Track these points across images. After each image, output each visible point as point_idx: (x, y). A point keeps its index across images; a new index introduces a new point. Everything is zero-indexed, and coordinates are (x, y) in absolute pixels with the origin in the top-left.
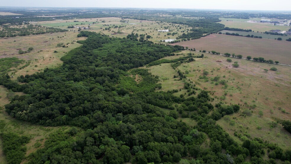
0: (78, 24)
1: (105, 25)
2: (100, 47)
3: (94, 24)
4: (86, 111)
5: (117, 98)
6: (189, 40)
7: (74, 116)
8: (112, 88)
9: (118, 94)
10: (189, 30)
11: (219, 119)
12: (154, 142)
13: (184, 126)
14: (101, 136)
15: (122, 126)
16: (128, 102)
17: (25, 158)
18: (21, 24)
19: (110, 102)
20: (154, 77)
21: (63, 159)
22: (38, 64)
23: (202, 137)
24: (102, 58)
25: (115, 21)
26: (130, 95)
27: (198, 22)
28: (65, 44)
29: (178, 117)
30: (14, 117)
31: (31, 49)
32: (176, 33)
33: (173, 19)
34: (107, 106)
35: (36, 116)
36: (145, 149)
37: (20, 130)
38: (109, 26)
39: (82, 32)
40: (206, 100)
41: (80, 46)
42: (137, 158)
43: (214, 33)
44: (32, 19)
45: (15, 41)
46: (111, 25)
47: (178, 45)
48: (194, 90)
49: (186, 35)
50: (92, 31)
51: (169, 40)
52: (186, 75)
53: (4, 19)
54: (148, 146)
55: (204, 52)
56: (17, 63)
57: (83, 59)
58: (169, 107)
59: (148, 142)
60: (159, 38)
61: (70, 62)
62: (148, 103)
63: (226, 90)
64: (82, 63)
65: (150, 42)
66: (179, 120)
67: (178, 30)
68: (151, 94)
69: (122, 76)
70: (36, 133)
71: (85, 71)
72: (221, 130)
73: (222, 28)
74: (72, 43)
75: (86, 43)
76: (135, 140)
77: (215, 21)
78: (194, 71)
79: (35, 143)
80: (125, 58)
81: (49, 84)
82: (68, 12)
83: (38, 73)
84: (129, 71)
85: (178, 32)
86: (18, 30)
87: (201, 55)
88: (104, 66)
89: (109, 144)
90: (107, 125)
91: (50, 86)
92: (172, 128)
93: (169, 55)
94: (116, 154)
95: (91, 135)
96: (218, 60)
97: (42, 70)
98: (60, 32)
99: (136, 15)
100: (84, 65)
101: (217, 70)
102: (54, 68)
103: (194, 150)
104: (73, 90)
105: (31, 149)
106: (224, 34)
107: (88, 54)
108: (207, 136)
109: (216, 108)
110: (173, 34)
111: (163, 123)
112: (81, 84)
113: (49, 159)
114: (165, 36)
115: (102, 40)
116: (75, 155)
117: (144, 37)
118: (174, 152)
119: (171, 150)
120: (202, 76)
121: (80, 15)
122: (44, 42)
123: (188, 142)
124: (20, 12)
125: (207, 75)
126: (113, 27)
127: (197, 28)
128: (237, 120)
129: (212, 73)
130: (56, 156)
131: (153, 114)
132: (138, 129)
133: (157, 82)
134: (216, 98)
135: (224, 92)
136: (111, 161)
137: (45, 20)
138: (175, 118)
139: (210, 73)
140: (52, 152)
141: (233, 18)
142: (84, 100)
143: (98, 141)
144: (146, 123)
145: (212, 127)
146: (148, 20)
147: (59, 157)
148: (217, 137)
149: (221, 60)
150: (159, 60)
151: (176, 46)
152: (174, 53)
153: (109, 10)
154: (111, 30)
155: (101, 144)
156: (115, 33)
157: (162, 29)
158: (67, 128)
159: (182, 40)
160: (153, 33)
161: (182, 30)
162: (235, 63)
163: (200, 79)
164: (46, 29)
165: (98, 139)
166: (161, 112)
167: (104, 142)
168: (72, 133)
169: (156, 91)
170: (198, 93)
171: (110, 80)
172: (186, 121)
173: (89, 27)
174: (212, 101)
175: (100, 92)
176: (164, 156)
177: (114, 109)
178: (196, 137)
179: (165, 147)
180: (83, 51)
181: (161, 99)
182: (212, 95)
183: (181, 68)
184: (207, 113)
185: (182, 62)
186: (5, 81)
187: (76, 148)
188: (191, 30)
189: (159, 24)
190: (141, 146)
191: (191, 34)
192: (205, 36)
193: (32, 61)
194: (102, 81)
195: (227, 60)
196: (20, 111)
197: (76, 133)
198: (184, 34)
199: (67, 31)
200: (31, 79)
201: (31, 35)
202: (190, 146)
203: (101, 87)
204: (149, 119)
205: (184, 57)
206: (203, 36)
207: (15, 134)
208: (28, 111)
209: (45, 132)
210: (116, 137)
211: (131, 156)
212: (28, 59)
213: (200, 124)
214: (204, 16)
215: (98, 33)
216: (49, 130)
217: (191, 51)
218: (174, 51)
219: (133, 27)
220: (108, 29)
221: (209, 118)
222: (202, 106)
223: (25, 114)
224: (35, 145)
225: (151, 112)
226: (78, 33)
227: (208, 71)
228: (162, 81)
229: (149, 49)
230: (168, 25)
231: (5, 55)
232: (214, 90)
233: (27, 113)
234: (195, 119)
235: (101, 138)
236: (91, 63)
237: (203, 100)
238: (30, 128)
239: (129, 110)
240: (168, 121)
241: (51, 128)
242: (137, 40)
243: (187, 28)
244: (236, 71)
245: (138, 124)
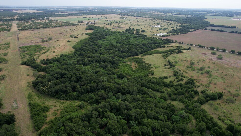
0: (86, 20)
1: (108, 21)
2: (103, 38)
3: (99, 20)
4: (92, 90)
5: (117, 81)
6: (178, 34)
7: (83, 93)
8: (113, 72)
9: (118, 77)
10: (178, 26)
11: (204, 104)
12: (147, 119)
13: (173, 107)
14: (104, 111)
15: (121, 104)
16: (126, 84)
17: (46, 123)
18: (44, 19)
19: (112, 84)
20: (148, 65)
21: (74, 126)
22: (55, 51)
23: (188, 118)
24: (105, 48)
25: (116, 17)
26: (128, 79)
27: (186, 20)
28: (76, 35)
29: (168, 99)
30: (38, 91)
31: (50, 39)
32: (167, 29)
33: (164, 17)
34: (109, 87)
35: (54, 91)
36: (139, 124)
37: (42, 101)
38: (110, 21)
39: (89, 26)
40: (192, 86)
41: (88, 37)
42: (132, 131)
43: (201, 29)
44: (52, 16)
45: (39, 32)
46: (112, 21)
47: (168, 38)
48: (182, 77)
49: (175, 30)
50: (97, 26)
51: (160, 34)
52: (175, 64)
53: (32, 15)
54: (142, 121)
55: (191, 45)
56: (41, 49)
57: (90, 47)
58: (160, 90)
59: (142, 119)
60: (152, 32)
61: (80, 49)
62: (142, 86)
63: (211, 79)
64: (89, 51)
65: (144, 35)
66: (168, 102)
67: (168, 26)
68: (145, 79)
69: (121, 63)
70: (54, 104)
71: (92, 57)
72: (206, 113)
73: (208, 25)
74: (82, 35)
75: (92, 35)
76: (131, 116)
77: (201, 18)
78: (182, 61)
79: (53, 112)
80: (124, 48)
81: (63, 66)
82: (79, 10)
83: (55, 57)
84: (127, 59)
85: (168, 27)
86: (41, 24)
87: (188, 48)
88: (107, 54)
89: (110, 117)
90: (109, 102)
91: (64, 68)
92: (162, 108)
93: (161, 47)
94: (116, 126)
95: (96, 110)
96: (203, 52)
97: (58, 55)
98: (72, 25)
99: (133, 13)
100: (91, 53)
101: (203, 61)
102: (67, 54)
103: (181, 128)
104: (82, 72)
105: (50, 116)
106: (209, 30)
107: (94, 44)
108: (193, 118)
109: (201, 94)
110: (164, 29)
111: (155, 104)
112: (89, 68)
113: (63, 125)
114: (157, 31)
115: (105, 33)
116: (84, 124)
117: (140, 31)
118: (164, 129)
119: (161, 127)
120: (189, 66)
121: (88, 12)
122: (60, 33)
123: (177, 121)
124: (43, 10)
125: (193, 65)
126: (114, 22)
127: (185, 24)
128: (221, 105)
129: (198, 64)
130: (69, 123)
131: (146, 95)
132: (134, 107)
133: (150, 69)
134: (201, 85)
135: (209, 80)
136: (111, 132)
137: (61, 16)
138: (165, 100)
139: (196, 64)
140: (66, 120)
141: (218, 16)
142: (91, 81)
143: (101, 115)
144: (141, 103)
145: (198, 110)
146: (143, 17)
147: (71, 124)
148: (202, 119)
149: (207, 53)
150: (152, 51)
151: (167, 40)
152: (165, 45)
153: (111, 9)
154: (112, 25)
155: (104, 117)
156: (116, 28)
157: (154, 24)
158: (77, 103)
159: (172, 35)
160: (147, 28)
161: (172, 26)
162: (219, 55)
163: (188, 68)
164: (62, 23)
165: (101, 113)
166: (153, 94)
167: (106, 116)
168: (81, 106)
169: (149, 77)
170: (185, 80)
171: (111, 66)
172: (175, 103)
173: (95, 22)
174: (198, 88)
175: (103, 75)
176: (155, 131)
177: (114, 89)
178: (183, 118)
179: (157, 124)
180: (90, 41)
181: (153, 83)
182: (198, 82)
183: (171, 58)
184: (193, 98)
185: (171, 53)
186: (32, 62)
187: (84, 119)
188: (180, 26)
189: (152, 20)
190: (136, 121)
191: (180, 30)
192: (192, 31)
193: (51, 48)
194: (105, 67)
195: (212, 52)
196: (43, 86)
197: (84, 107)
198: (173, 29)
199: (77, 25)
200: (50, 62)
201: (51, 28)
202: (178, 125)
203: (104, 71)
204: (143, 99)
205: (173, 49)
206: (190, 32)
207: (39, 103)
208: (48, 87)
209: (61, 104)
210: (116, 112)
211: (128, 129)
212: (48, 47)
213: (187, 106)
214: (192, 14)
215: (102, 27)
216: (64, 103)
217: (180, 44)
218: (165, 43)
219: (131, 23)
220: (110, 24)
221: (195, 102)
222: (189, 91)
223: (46, 89)
224: (53, 114)
225: (145, 93)
226: (86, 27)
227: (195, 62)
228: (155, 68)
229: (144, 41)
230: (159, 21)
231: (32, 43)
232: (199, 78)
233: (48, 89)
234: (183, 102)
235: (104, 112)
236: (96, 51)
237: (189, 86)
238: (49, 100)
239: (127, 91)
240: (159, 102)
241: (65, 101)
242: (134, 34)
243: (176, 24)
244: (220, 63)
245: (134, 103)
